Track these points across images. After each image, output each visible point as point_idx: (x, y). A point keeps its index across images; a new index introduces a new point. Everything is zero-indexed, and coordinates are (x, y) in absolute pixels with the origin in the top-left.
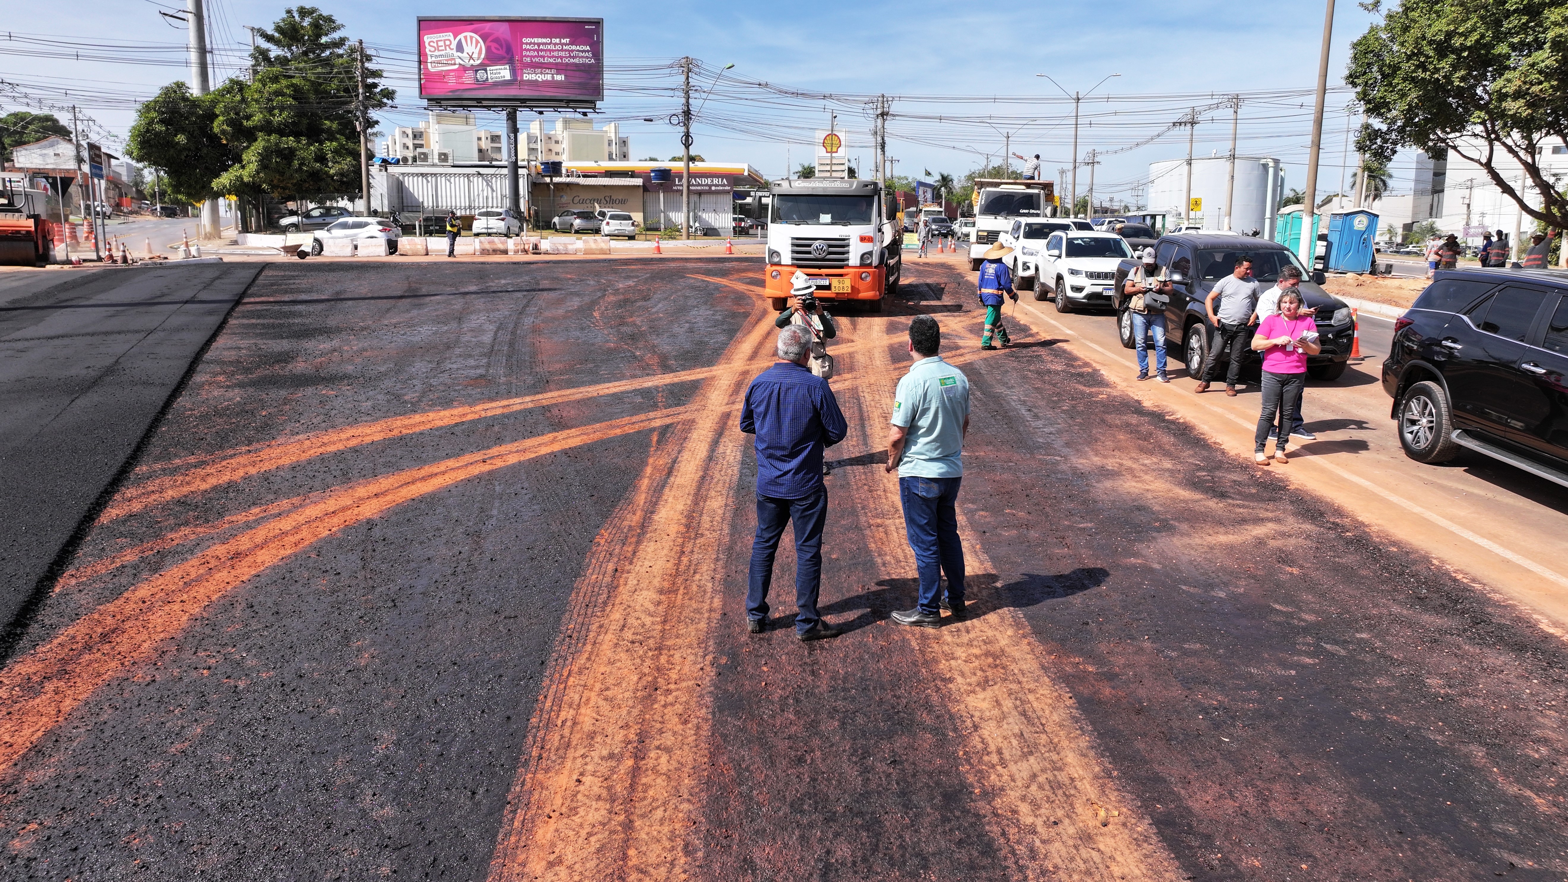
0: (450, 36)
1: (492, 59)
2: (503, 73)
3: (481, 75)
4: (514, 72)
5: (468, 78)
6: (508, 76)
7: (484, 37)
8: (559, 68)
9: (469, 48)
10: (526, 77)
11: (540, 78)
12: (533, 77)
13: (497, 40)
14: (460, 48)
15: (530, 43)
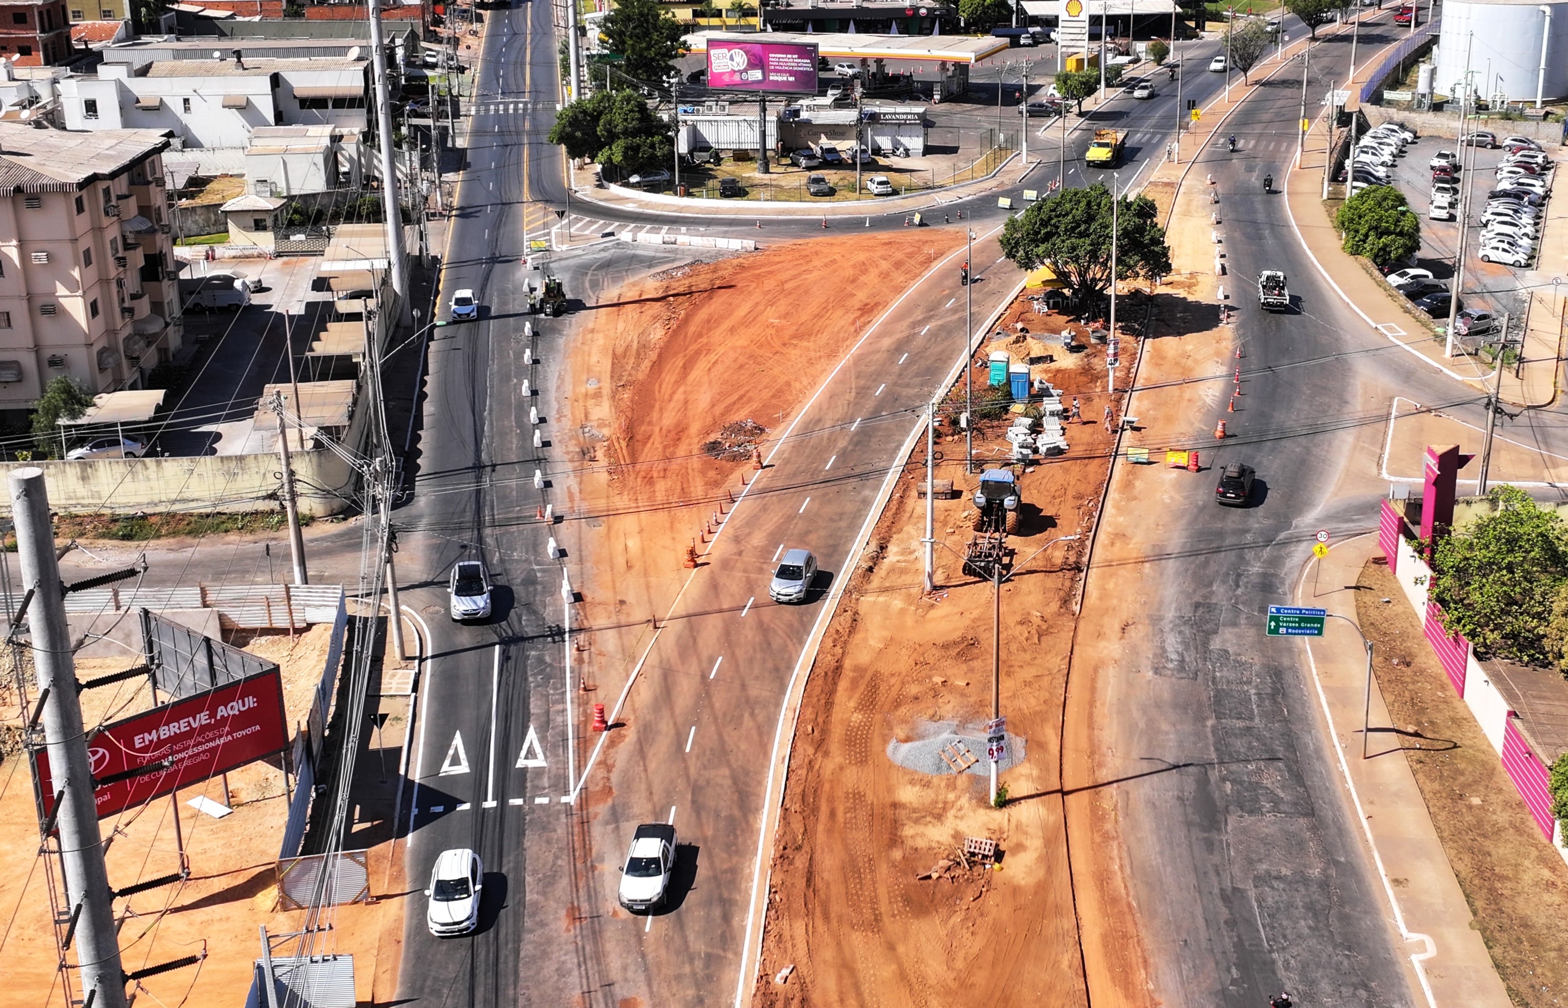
0: (725, 51)
1: (752, 65)
2: (757, 75)
3: (744, 76)
4: (764, 74)
5: (737, 78)
6: (760, 77)
7: (747, 53)
8: (791, 73)
9: (737, 59)
10: (771, 78)
11: (779, 78)
12: (775, 78)
13: (754, 55)
14: (732, 59)
15: (774, 57)
